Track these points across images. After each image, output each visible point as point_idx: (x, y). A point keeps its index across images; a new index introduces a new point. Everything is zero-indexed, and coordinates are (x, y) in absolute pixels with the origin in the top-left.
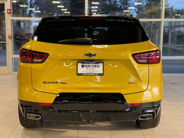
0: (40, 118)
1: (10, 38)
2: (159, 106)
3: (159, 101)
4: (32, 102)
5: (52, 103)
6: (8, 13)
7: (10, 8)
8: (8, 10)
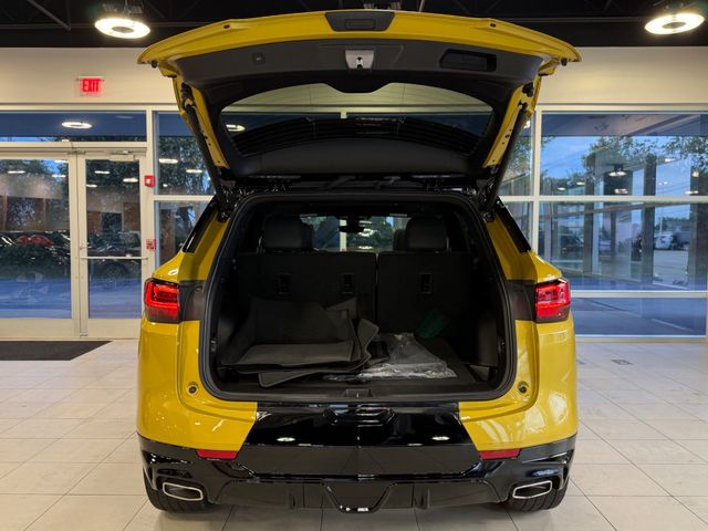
0: (202, 498)
1: (150, 246)
2: (571, 453)
3: (572, 439)
4: (181, 447)
5: (238, 449)
6: (147, 185)
7: (151, 174)
8: (147, 177)
